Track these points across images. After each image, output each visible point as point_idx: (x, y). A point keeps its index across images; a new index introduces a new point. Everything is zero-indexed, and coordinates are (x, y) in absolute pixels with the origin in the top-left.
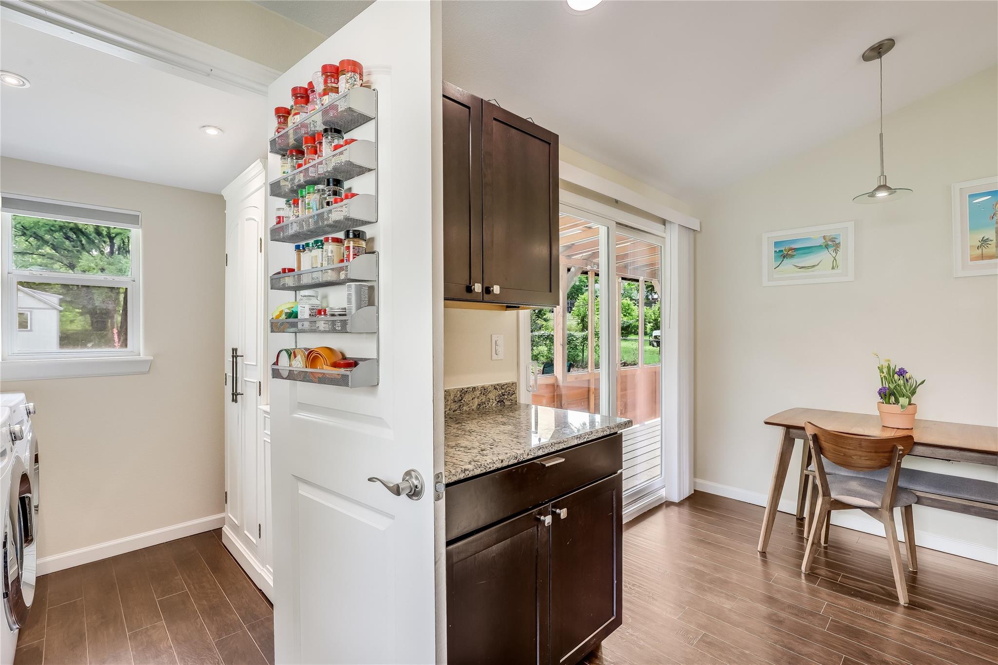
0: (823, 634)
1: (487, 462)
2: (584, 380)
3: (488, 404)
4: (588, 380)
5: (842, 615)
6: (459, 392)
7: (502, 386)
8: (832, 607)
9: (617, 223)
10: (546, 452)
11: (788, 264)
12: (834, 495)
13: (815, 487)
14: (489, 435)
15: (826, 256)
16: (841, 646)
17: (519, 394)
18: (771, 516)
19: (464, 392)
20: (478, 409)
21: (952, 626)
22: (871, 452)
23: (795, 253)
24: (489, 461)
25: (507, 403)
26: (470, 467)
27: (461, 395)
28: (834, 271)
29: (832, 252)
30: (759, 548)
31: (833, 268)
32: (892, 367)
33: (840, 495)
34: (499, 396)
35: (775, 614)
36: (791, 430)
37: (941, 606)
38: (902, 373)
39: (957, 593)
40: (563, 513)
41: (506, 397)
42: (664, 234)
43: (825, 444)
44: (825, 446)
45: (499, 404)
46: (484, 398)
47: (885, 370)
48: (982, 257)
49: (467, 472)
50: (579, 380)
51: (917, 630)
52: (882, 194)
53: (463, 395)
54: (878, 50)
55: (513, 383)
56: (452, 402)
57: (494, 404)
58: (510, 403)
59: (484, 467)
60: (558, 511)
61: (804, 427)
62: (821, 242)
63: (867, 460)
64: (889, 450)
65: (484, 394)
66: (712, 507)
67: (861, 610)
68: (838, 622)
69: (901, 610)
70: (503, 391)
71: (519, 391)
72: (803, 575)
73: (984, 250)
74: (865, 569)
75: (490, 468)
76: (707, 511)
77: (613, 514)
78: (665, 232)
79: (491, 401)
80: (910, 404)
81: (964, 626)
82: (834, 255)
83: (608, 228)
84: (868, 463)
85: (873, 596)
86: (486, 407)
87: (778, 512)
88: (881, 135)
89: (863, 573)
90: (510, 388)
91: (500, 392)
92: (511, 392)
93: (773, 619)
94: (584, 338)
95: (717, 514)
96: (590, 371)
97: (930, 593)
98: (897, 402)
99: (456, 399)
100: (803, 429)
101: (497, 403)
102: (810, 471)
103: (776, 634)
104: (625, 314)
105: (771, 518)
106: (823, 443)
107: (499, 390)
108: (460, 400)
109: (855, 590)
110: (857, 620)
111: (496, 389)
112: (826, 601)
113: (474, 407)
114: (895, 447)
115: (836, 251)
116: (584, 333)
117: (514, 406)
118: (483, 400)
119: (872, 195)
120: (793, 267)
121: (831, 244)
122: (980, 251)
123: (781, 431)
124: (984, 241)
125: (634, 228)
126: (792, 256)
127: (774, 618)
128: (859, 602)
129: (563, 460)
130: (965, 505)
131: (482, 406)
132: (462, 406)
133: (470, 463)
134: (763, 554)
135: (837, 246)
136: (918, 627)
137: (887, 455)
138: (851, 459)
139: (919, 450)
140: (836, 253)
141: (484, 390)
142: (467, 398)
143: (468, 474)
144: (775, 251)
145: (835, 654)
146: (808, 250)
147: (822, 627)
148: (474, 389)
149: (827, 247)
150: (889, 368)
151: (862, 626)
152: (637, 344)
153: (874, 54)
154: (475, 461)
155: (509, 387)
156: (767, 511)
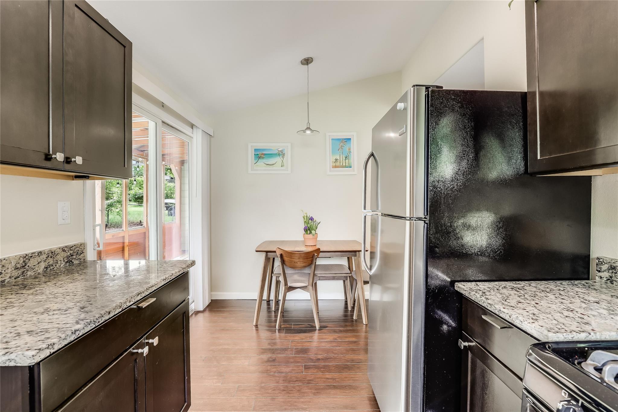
0: (293, 358)
1: (96, 317)
2: (120, 237)
3: (56, 265)
4: (123, 236)
5: (298, 344)
6: (22, 259)
7: (70, 248)
8: (293, 342)
9: (163, 122)
10: (143, 296)
11: (261, 162)
12: (289, 284)
13: (278, 282)
14: (78, 293)
15: (278, 160)
16: (302, 360)
17: (87, 252)
18: (260, 303)
19: (27, 258)
20: (45, 272)
21: (335, 332)
22: (305, 259)
23: (264, 156)
24: (97, 316)
25: (76, 262)
26: (78, 327)
27: (24, 261)
28: (282, 168)
29: (281, 158)
30: (254, 324)
31: (282, 166)
32: (308, 216)
33: (291, 283)
34: (68, 257)
35: (271, 357)
36: (268, 253)
37: (330, 324)
38: (312, 219)
39: (333, 316)
40: (155, 341)
41: (74, 257)
42: (192, 135)
43: (286, 259)
44: (285, 259)
45: (68, 264)
46: (51, 261)
47: (305, 218)
48: (336, 167)
49: (77, 333)
50: (115, 237)
51: (325, 339)
52: (308, 132)
53: (27, 261)
54: (307, 61)
55: (81, 244)
56: (14, 269)
57: (62, 265)
58: (79, 262)
59: (94, 323)
60: (151, 341)
61: (275, 251)
62: (276, 152)
63: (303, 263)
64: (312, 257)
65: (51, 257)
66: (223, 307)
67: (304, 339)
68: (297, 349)
69: (317, 332)
70: (72, 252)
71: (86, 250)
72: (277, 331)
73: (336, 164)
74: (301, 318)
75: (99, 322)
76: (221, 311)
77: (184, 330)
78: (193, 134)
79: (59, 262)
80: (316, 234)
81: (338, 329)
82: (282, 159)
83: (156, 123)
84: (304, 264)
85: (307, 330)
86: (53, 268)
87: (263, 301)
88: (308, 103)
89: (300, 320)
90: (78, 249)
91: (69, 254)
92: (79, 252)
93: (270, 361)
94: (108, 205)
95: (227, 311)
96: (124, 230)
97: (325, 320)
98: (311, 233)
99: (19, 266)
100: (275, 252)
101: (66, 264)
102: (275, 274)
103: (274, 368)
104: (140, 187)
105: (260, 305)
106: (285, 258)
107: (67, 252)
108: (23, 267)
109: (299, 330)
110: (304, 344)
111: (64, 251)
112: (291, 340)
113: (41, 270)
114: (314, 255)
115: (283, 157)
116: (108, 201)
117: (83, 264)
118: (51, 263)
119: (304, 131)
120: (264, 164)
121: (281, 154)
122: (335, 164)
123: (264, 254)
124: (336, 160)
125: (173, 127)
126: (263, 158)
127: (271, 359)
128: (302, 335)
129: (154, 299)
130: (333, 276)
131: (49, 269)
132: (25, 272)
133: (77, 323)
134: (256, 326)
135: (284, 155)
136: (325, 337)
137: (311, 259)
138: (297, 264)
139: (321, 254)
140: (283, 159)
141: (52, 254)
142: (32, 263)
143: (79, 334)
144: (255, 154)
145: (300, 365)
146: (271, 155)
147: (292, 354)
148: (40, 253)
149: (279, 155)
150: (307, 217)
151: (306, 346)
152: (143, 208)
153: (305, 62)
154: (82, 320)
155: (77, 247)
156: (258, 301)
